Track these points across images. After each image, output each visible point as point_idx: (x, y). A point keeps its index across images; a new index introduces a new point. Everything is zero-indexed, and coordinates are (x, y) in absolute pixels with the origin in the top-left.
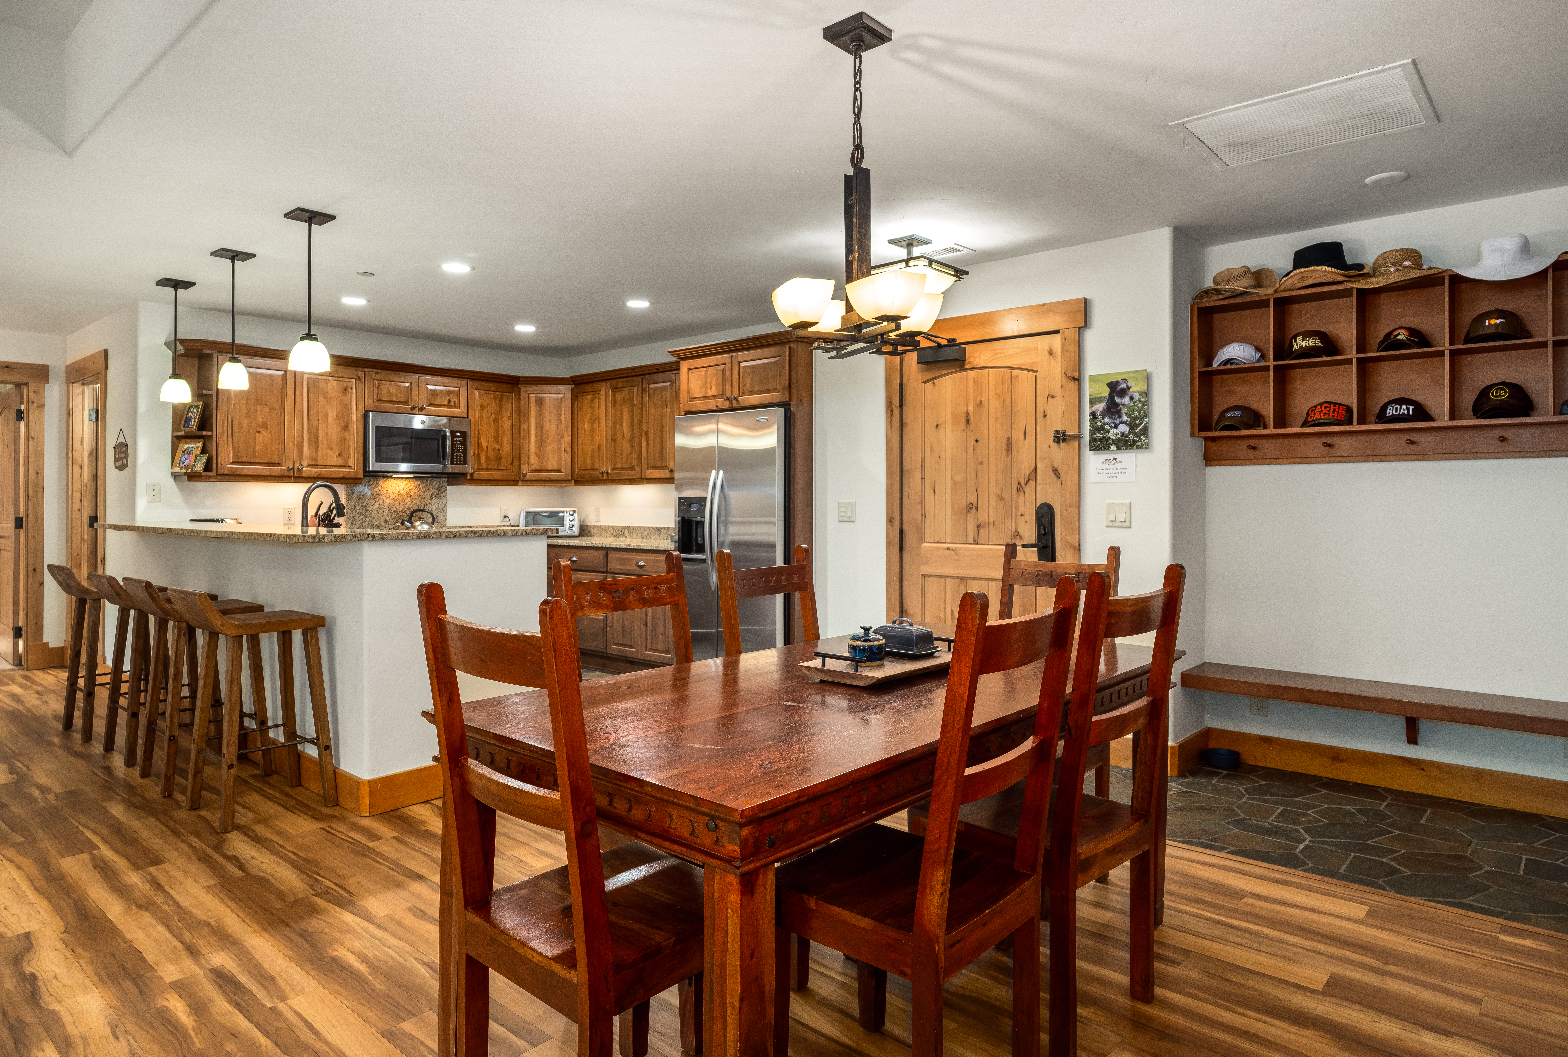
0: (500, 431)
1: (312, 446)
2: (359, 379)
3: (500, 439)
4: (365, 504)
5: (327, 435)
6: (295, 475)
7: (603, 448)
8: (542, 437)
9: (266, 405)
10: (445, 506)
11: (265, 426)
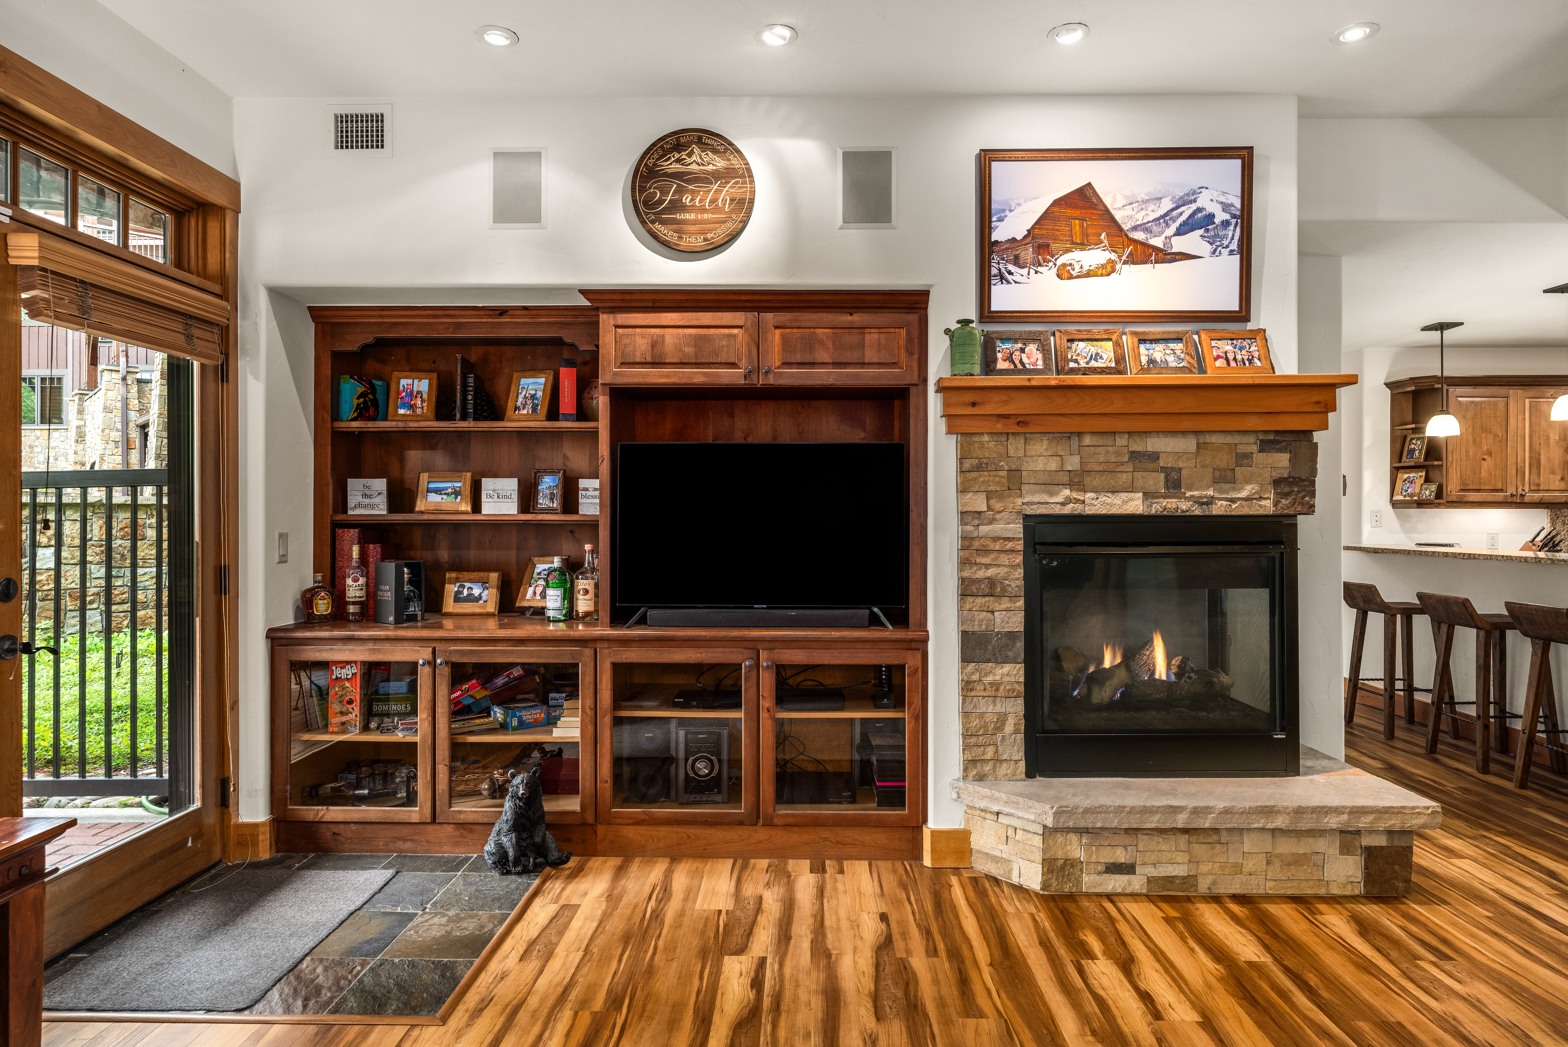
1: (1534, 470)
5: (1549, 459)
6: (1517, 501)
9: (1491, 432)
11: (1490, 453)
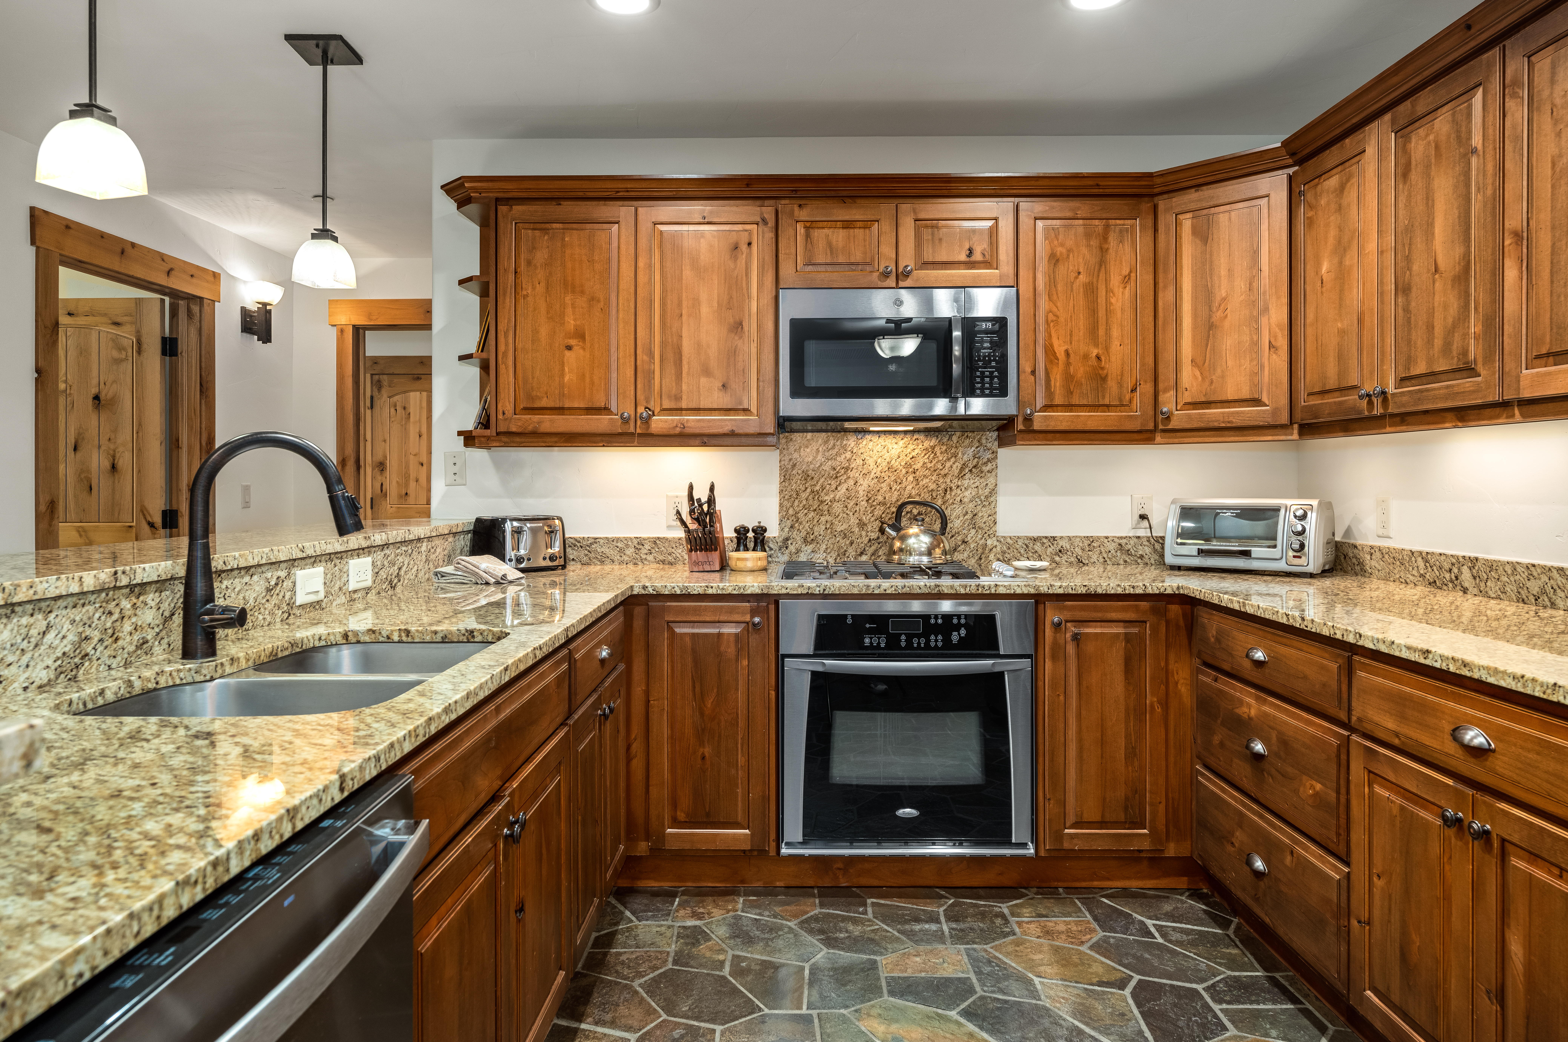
0: (1102, 313)
1: (670, 369)
2: (765, 221)
3: (1101, 332)
4: (817, 488)
5: (699, 346)
6: (639, 431)
7: (1372, 321)
8: (1210, 317)
9: (582, 292)
10: (993, 492)
11: (580, 335)
